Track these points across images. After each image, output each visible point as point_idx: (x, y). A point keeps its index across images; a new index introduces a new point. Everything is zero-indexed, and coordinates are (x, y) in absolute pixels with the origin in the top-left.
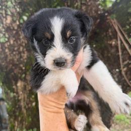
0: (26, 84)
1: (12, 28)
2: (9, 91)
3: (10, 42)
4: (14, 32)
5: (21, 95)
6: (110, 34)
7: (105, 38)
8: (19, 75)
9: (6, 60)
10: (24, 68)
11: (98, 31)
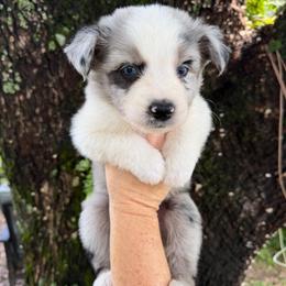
0: (60, 191)
1: (29, 61)
2: (24, 201)
3: (25, 95)
4: (35, 71)
5: (49, 212)
6: (263, 89)
7: (250, 98)
8: (46, 171)
9: (16, 134)
10: (55, 156)
11: (234, 79)
